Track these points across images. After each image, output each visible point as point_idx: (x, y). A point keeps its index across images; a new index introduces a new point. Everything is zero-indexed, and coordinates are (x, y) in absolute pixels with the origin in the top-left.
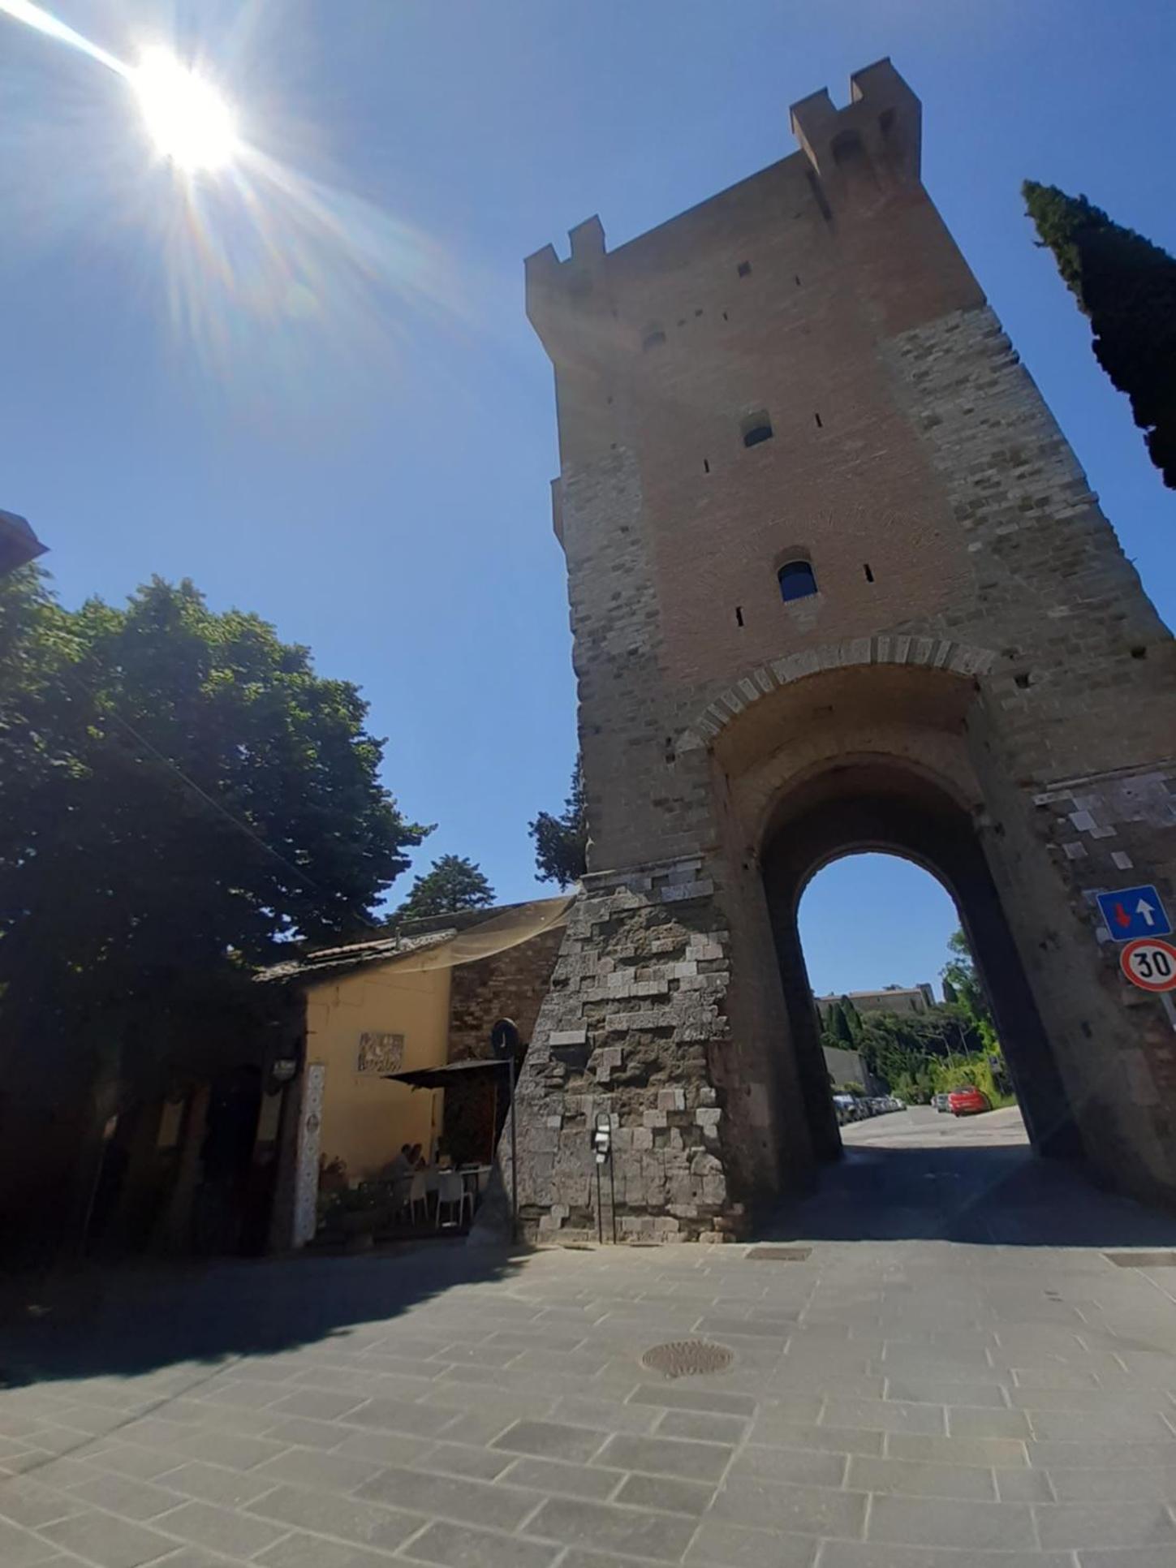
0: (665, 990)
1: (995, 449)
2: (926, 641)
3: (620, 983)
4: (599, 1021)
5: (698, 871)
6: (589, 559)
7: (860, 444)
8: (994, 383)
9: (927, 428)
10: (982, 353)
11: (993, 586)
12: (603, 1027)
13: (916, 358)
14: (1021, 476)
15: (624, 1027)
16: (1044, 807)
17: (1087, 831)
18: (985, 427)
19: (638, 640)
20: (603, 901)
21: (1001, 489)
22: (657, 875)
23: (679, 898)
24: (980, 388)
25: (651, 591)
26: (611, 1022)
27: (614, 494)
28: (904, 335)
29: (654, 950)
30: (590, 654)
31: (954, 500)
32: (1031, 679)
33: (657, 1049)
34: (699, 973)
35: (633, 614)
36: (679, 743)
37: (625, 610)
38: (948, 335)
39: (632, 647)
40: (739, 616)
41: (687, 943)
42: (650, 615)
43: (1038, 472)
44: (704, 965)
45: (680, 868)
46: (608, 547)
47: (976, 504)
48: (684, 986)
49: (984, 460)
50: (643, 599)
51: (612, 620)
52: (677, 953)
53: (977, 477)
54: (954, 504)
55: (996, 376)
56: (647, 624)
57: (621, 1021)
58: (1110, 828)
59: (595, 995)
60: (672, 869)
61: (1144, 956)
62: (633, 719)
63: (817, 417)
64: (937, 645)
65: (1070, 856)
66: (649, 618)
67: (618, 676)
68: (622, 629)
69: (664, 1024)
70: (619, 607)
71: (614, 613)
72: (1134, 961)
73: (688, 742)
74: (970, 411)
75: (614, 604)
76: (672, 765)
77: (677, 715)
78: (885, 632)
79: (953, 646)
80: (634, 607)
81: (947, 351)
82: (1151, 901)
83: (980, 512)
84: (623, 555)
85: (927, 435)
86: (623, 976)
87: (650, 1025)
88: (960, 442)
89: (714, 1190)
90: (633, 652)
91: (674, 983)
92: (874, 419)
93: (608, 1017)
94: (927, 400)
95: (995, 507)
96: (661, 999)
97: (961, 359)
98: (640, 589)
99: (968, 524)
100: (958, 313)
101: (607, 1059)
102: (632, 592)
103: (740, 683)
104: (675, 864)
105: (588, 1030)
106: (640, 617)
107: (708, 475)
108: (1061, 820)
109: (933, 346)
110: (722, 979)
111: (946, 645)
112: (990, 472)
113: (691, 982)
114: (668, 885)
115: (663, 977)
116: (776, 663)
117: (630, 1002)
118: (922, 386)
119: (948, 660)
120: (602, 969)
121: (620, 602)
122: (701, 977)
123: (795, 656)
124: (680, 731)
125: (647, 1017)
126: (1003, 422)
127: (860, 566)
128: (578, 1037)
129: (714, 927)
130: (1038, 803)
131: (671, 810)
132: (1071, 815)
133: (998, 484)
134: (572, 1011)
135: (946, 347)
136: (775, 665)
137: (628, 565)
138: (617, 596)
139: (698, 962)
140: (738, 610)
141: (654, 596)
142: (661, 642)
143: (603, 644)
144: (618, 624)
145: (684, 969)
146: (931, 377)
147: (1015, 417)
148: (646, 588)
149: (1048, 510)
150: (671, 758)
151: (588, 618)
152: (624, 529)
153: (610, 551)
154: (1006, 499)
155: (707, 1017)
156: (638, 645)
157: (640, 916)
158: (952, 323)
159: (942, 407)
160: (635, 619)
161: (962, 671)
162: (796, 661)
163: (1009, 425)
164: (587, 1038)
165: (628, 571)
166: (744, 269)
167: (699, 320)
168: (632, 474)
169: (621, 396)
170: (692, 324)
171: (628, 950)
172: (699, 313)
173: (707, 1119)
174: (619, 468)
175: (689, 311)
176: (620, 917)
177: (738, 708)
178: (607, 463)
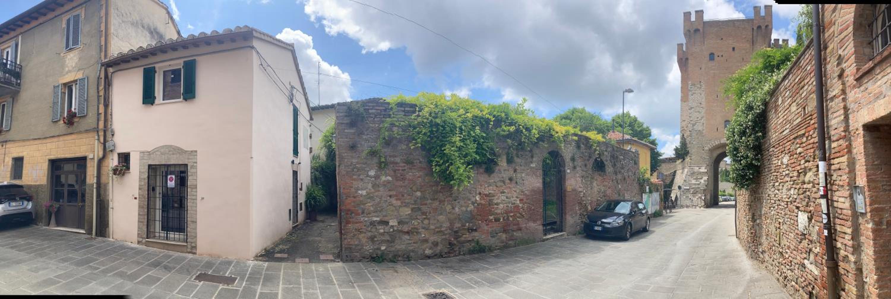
3: (694, 182)
4: (691, 186)
5: (705, 168)
19: (700, 128)
20: (692, 170)
22: (699, 167)
23: (702, 171)
27: (699, 94)
33: (698, 190)
40: (717, 129)
44: (705, 181)
45: (703, 167)
46: (697, 106)
50: (702, 120)
51: (696, 122)
52: (701, 178)
56: (702, 126)
57: (694, 186)
59: (690, 183)
60: (701, 167)
62: (698, 143)
66: (703, 124)
67: (696, 134)
68: (698, 125)
69: (699, 187)
70: (698, 120)
73: (706, 148)
77: (705, 144)
80: (700, 121)
84: (700, 109)
89: (703, 204)
90: (699, 131)
91: (701, 183)
96: (699, 184)
98: (702, 118)
101: (692, 191)
102: (700, 118)
103: (716, 141)
106: (701, 124)
110: (707, 183)
117: (695, 184)
120: (691, 179)
124: (705, 146)
125: (697, 186)
128: (688, 188)
129: (706, 176)
131: (702, 159)
134: (688, 184)
138: (698, 118)
141: (704, 120)
142: (704, 130)
143: (694, 127)
145: (702, 181)
150: (703, 150)
152: (700, 103)
153: (697, 108)
155: (705, 188)
157: (697, 173)
165: (701, 113)
166: (734, 49)
167: (722, 58)
168: (703, 91)
169: (703, 69)
170: (720, 58)
171: (695, 177)
172: (722, 56)
173: (703, 198)
174: (700, 88)
175: (720, 54)
176: (694, 173)
177: (714, 145)
178: (699, 86)
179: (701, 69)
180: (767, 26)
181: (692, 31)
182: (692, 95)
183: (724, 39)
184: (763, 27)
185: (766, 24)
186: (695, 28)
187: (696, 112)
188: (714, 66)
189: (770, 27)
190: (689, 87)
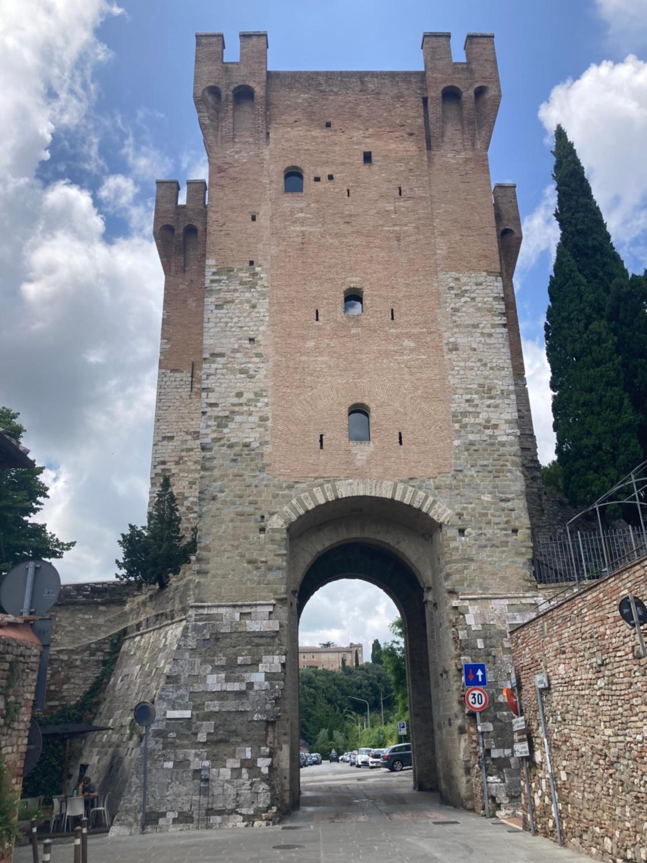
0: (244, 687)
1: (482, 381)
2: (421, 494)
3: (215, 681)
4: (200, 705)
5: (270, 613)
6: (222, 355)
7: (412, 345)
8: (490, 335)
9: (451, 350)
10: (489, 310)
11: (461, 471)
12: (203, 709)
13: (456, 295)
14: (489, 406)
15: (217, 709)
16: (456, 608)
17: (470, 625)
18: (479, 364)
19: (251, 436)
20: (206, 624)
21: (478, 410)
22: (244, 611)
23: (257, 630)
24: (483, 334)
25: (266, 400)
26: (208, 706)
27: (247, 306)
28: (454, 274)
29: (239, 662)
30: (214, 435)
31: (454, 407)
32: (466, 533)
33: (237, 723)
34: (266, 680)
35: (250, 414)
36: (269, 522)
37: (245, 408)
38: (475, 287)
39: (247, 440)
40: (321, 441)
41: (260, 661)
42: (263, 419)
43: (496, 406)
44: (269, 677)
45: (259, 609)
46: (238, 351)
47: (465, 414)
48: (256, 687)
49: (475, 386)
50: (259, 404)
51: (233, 412)
52: (253, 666)
53: (468, 397)
54: (453, 410)
55: (493, 330)
56: (260, 426)
57: (214, 706)
58: (480, 626)
59: (198, 688)
60: (253, 610)
61: (474, 695)
62: (241, 497)
63: (392, 310)
64: (426, 498)
65: (460, 638)
66: (261, 421)
67: (234, 461)
68: (241, 423)
69: (242, 710)
70: (241, 404)
71: (236, 409)
72: (471, 696)
73: (275, 522)
74: (475, 350)
75: (236, 400)
76: (262, 536)
77: (271, 503)
78: (401, 481)
79: (434, 502)
80: (252, 409)
81: (473, 299)
82: (483, 671)
83: (466, 420)
84: (249, 363)
85: (449, 356)
86: (218, 678)
87: (234, 710)
88: (465, 368)
90: (247, 445)
91: (250, 685)
92: (424, 330)
93: (206, 703)
94: (456, 330)
95: (472, 420)
96: (241, 694)
97: (479, 309)
98: (258, 395)
99: (457, 426)
100: (485, 274)
101: (205, 728)
102: (252, 396)
103: (315, 489)
104: (256, 605)
105: (192, 710)
106: (254, 419)
107: (316, 323)
108: (461, 616)
109: (466, 291)
110: (279, 685)
111: (431, 499)
112: (475, 396)
113: (260, 685)
114: (251, 620)
115: (243, 680)
116: (339, 482)
117: (222, 695)
118: (454, 318)
119: (430, 509)
120: (203, 671)
121: (243, 400)
122: (267, 683)
123: (350, 481)
124: (272, 514)
125: (231, 705)
126: (489, 365)
127: (396, 433)
128: (187, 714)
129: (277, 652)
130: (454, 605)
131: (258, 568)
132: (466, 615)
133: (477, 405)
134: (182, 697)
135: (473, 295)
136: (338, 483)
137: (252, 372)
138: (239, 395)
139: (266, 673)
140: (321, 436)
141: (267, 405)
142: (267, 443)
143: (226, 430)
144: (238, 418)
145: (257, 677)
146: (459, 314)
147: (495, 365)
148: (262, 396)
149: (497, 432)
150: (262, 530)
151: (215, 405)
152: (252, 340)
153: (238, 355)
154: (478, 417)
155: (268, 707)
156: (251, 440)
157: (231, 638)
158: (481, 279)
159: (462, 340)
160: (251, 419)
161: (435, 518)
162: (351, 484)
163: (492, 369)
164: (192, 715)
165: (252, 377)
166: (368, 158)
167: (330, 184)
168: (263, 295)
169: (263, 220)
170: (324, 185)
171: (221, 660)
172: (331, 177)
173: (263, 764)
174: (253, 285)
175: (323, 172)
176: (217, 637)
177: (311, 506)
178: (245, 275)
179: (254, 219)
180: (480, 92)
181: (227, 93)
182: (218, 307)
183: (334, 126)
184: (468, 94)
185: (477, 85)
186: (238, 80)
187: (232, 371)
188: (302, 210)
189: (491, 93)
190: (209, 276)
